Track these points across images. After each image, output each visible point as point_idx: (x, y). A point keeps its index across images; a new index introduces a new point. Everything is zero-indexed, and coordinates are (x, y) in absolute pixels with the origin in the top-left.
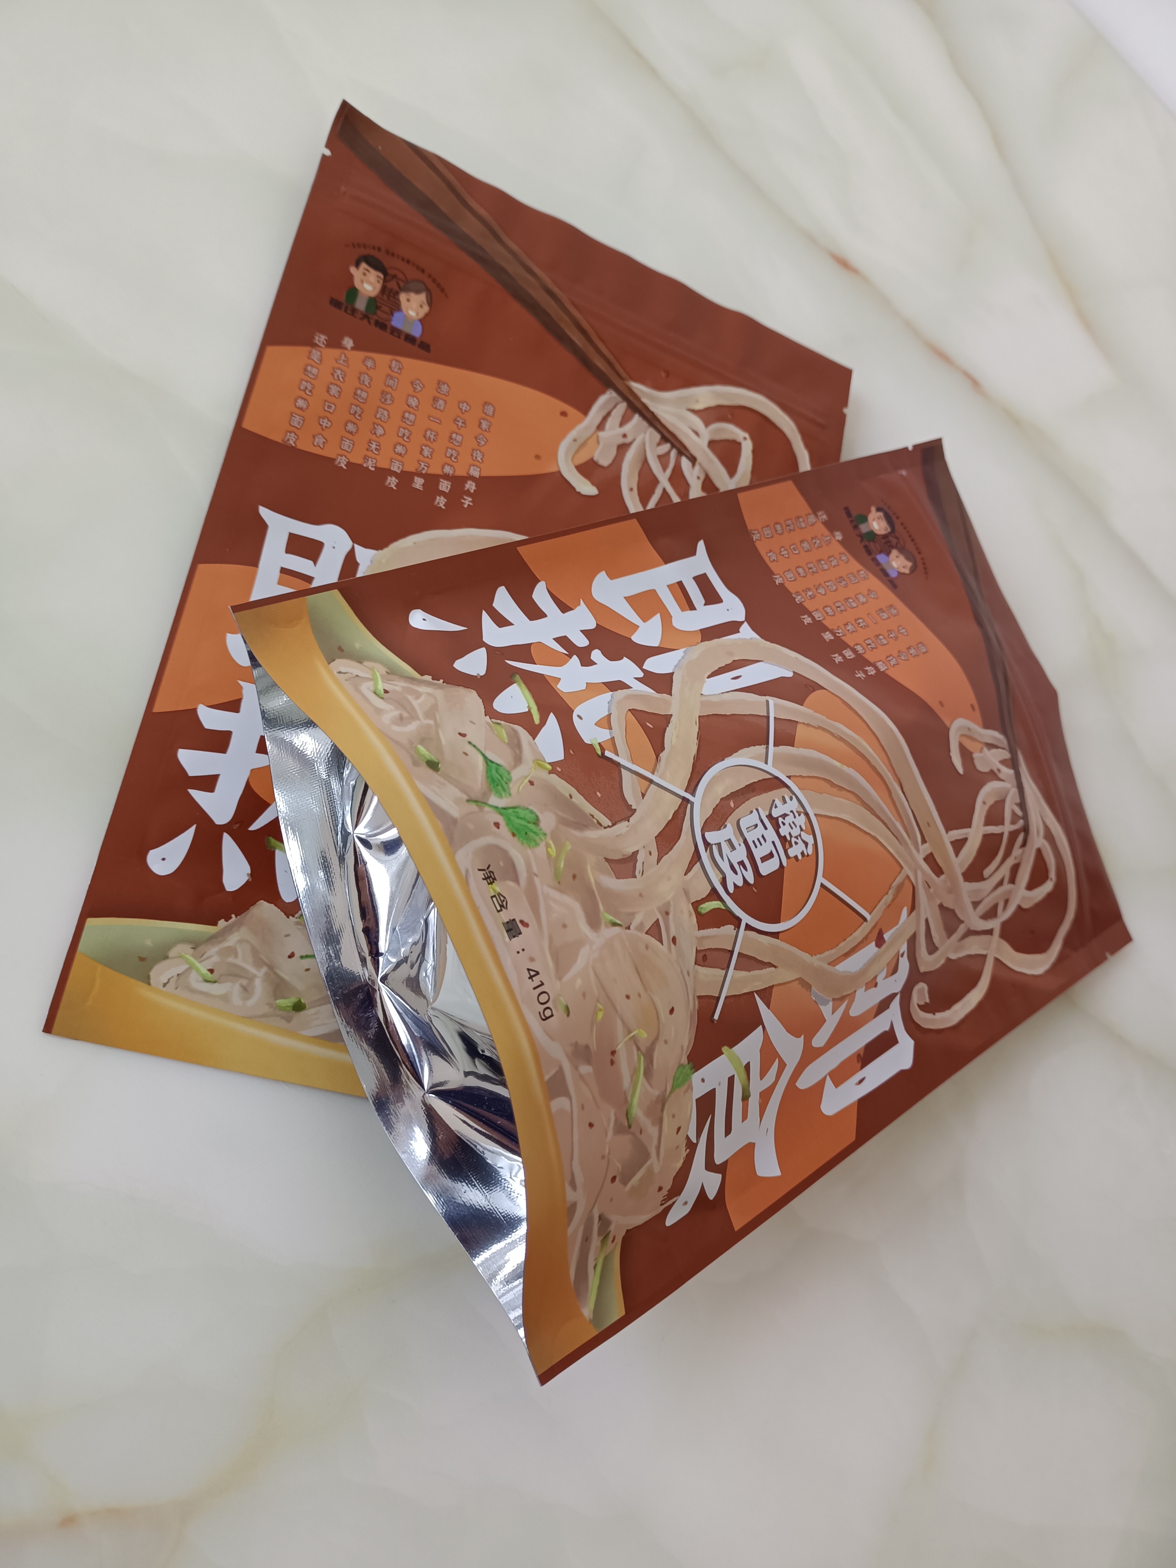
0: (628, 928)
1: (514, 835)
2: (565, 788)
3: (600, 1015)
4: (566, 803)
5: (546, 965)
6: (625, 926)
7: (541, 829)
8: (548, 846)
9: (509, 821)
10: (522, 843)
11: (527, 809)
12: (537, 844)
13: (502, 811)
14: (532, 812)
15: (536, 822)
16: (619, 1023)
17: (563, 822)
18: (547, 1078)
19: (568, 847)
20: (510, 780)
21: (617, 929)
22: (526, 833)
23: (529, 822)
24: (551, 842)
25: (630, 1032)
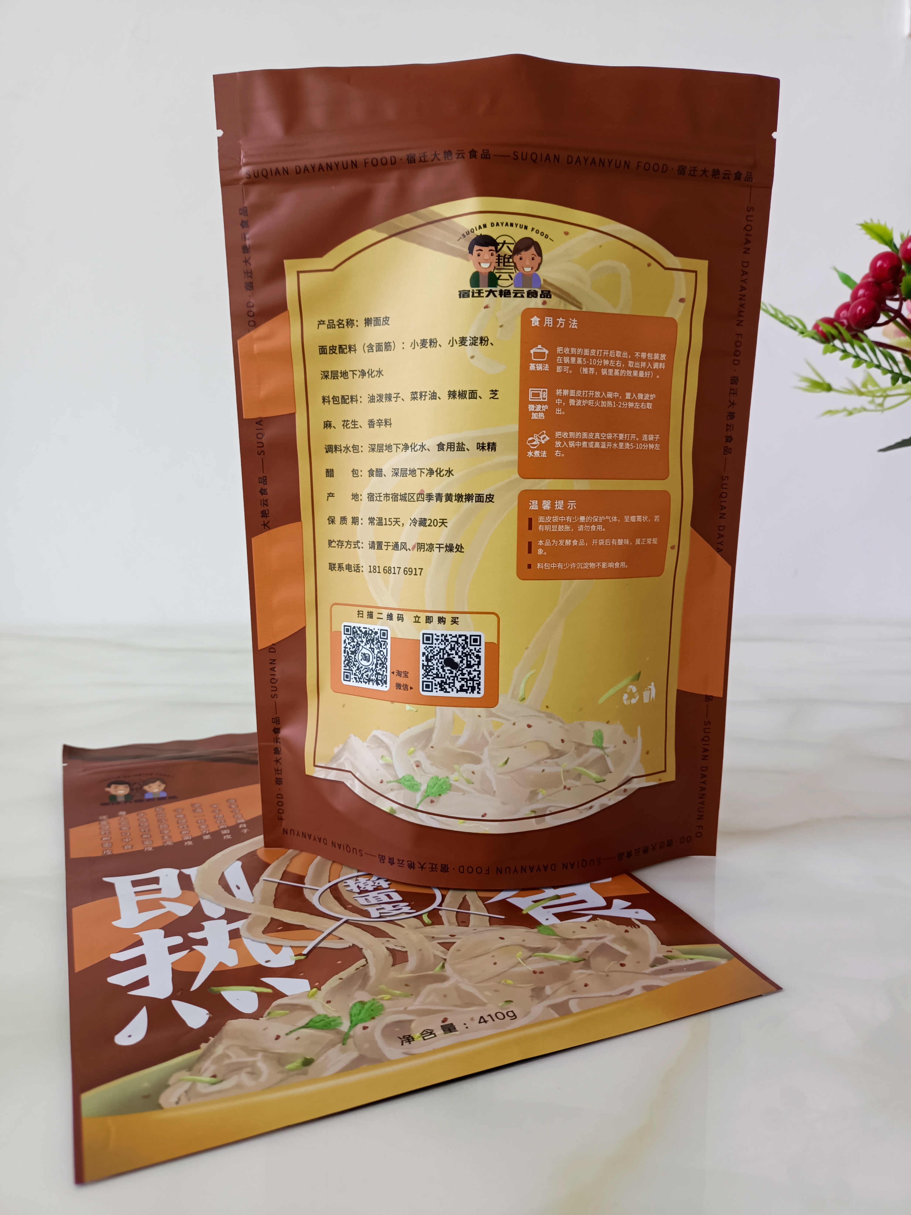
0: (445, 960)
1: (373, 1018)
2: (334, 982)
3: (509, 982)
4: (347, 983)
5: (476, 1012)
6: (444, 961)
7: (369, 1001)
8: (382, 999)
9: (362, 1021)
10: (381, 1014)
11: (352, 1007)
12: (382, 1005)
13: (353, 1025)
14: (355, 1005)
15: (362, 1003)
16: (515, 969)
17: (362, 987)
18: (557, 1016)
19: (383, 987)
20: (326, 1016)
21: (446, 965)
22: (372, 1010)
23: (363, 1008)
24: (379, 997)
25: (519, 963)
